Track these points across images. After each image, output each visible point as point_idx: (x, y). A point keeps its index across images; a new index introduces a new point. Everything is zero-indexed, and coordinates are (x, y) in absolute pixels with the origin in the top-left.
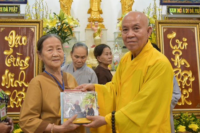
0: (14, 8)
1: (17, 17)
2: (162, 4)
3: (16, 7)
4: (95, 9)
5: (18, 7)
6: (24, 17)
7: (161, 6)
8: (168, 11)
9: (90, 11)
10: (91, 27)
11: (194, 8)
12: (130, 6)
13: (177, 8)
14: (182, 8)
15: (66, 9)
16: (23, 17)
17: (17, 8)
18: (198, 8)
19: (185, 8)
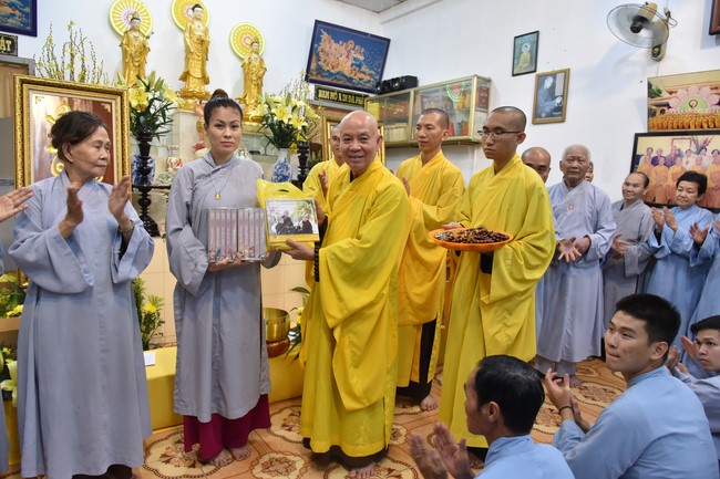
0: (3, 41)
1: (6, 64)
2: (308, 80)
3: (7, 38)
4: (196, 73)
5: (12, 40)
6: (30, 67)
7: (306, 84)
8: (317, 94)
9: (185, 77)
10: (194, 110)
11: (356, 95)
12: (260, 78)
13: (330, 91)
14: (338, 92)
15: (137, 64)
16: (25, 67)
17: (9, 42)
18: (360, 96)
19: (342, 93)
